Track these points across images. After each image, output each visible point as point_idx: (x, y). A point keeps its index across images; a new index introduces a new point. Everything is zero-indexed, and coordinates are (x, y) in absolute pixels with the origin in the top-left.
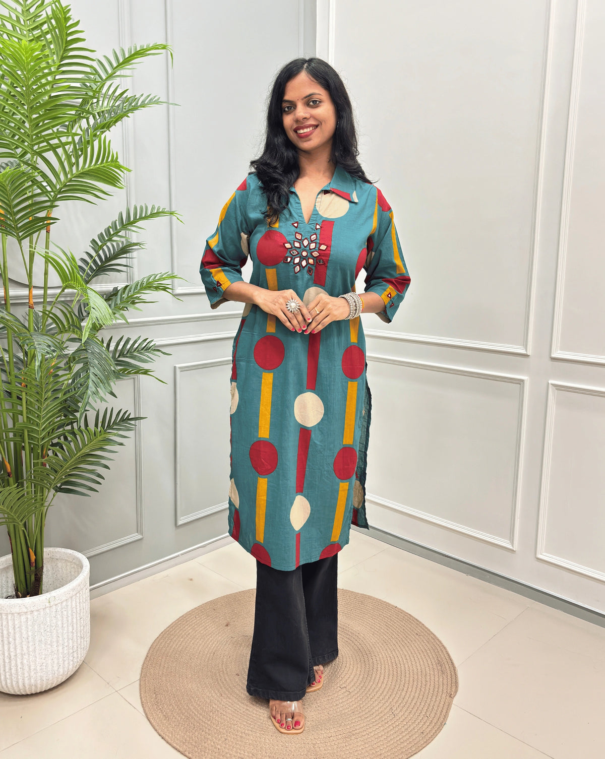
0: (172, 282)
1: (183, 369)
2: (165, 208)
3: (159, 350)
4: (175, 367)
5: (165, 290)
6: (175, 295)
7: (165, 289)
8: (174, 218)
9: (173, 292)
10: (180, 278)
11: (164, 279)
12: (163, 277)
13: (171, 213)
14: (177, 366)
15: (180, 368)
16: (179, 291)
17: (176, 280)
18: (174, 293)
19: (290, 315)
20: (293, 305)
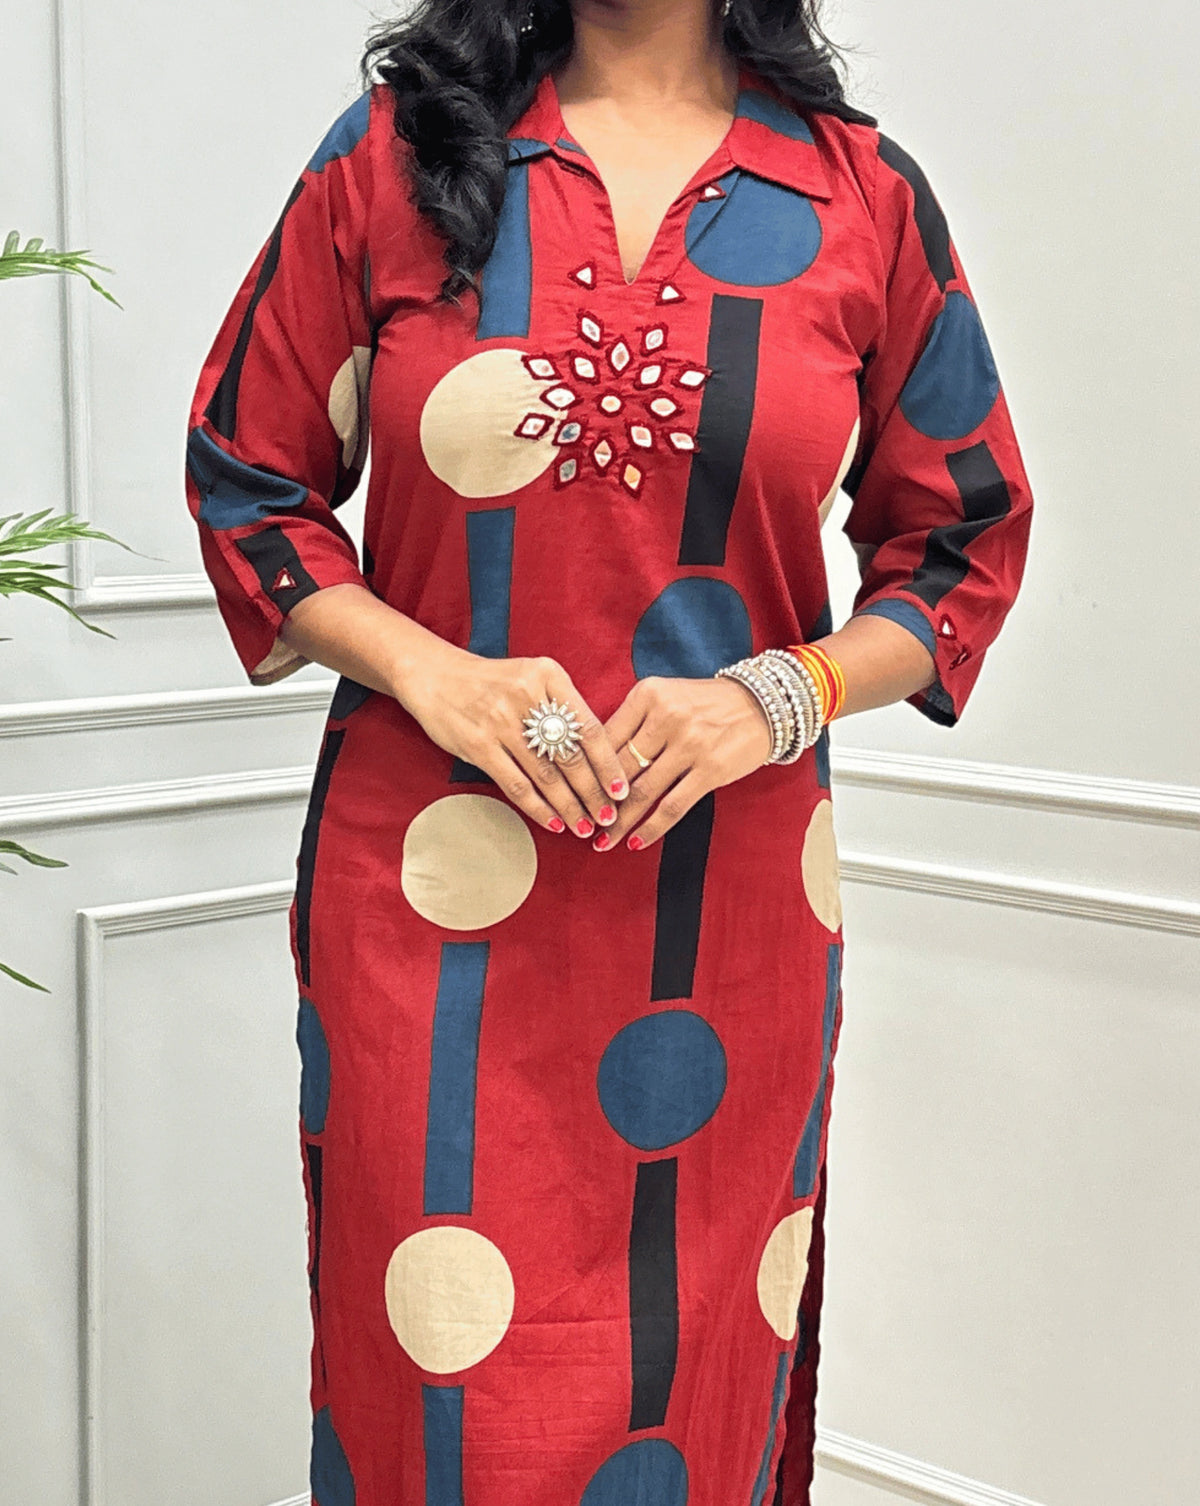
0: (71, 557)
1: (115, 927)
2: (40, 241)
3: (11, 847)
4: (81, 918)
5: (38, 591)
6: (78, 612)
7: (37, 585)
8: (77, 282)
9: (72, 597)
10: (100, 536)
11: (34, 541)
12: (30, 530)
13: (67, 262)
14: (92, 913)
15: (100, 922)
16: (95, 593)
17: (84, 544)
18: (78, 603)
19: (538, 770)
20: (554, 728)
